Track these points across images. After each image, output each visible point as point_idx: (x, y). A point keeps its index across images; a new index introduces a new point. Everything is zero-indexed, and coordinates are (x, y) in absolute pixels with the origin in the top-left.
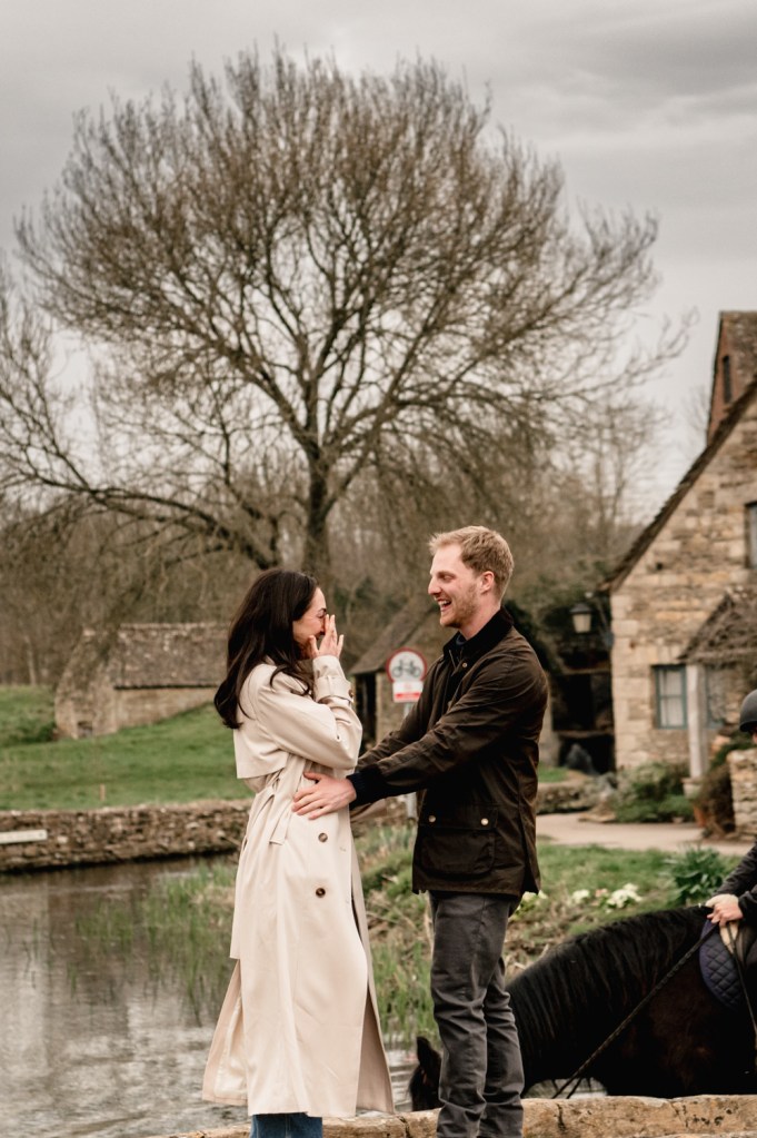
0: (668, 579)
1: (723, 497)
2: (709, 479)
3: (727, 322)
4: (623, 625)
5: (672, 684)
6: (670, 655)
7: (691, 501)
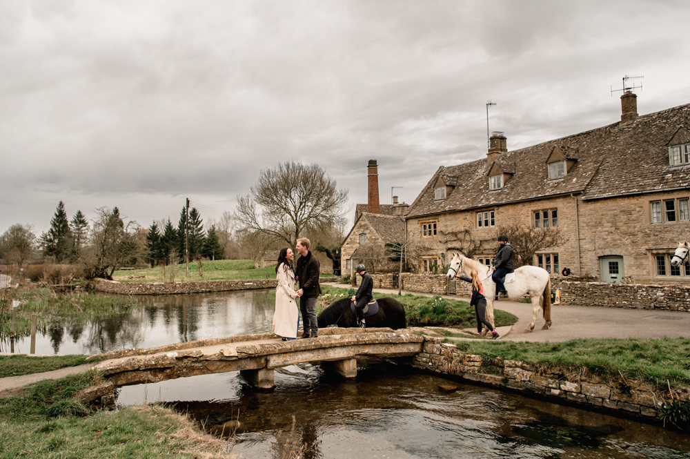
0: (349, 246)
1: (356, 233)
2: (355, 230)
3: (357, 205)
4: (343, 253)
5: (349, 262)
6: (349, 258)
7: (352, 233)
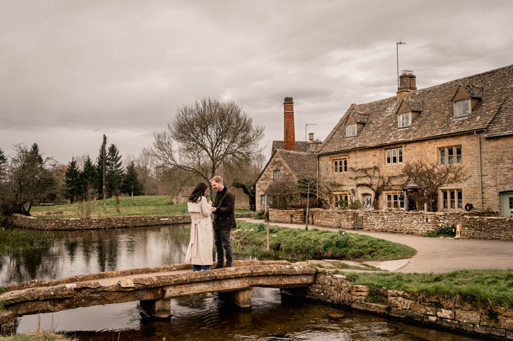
0: (263, 182)
1: (271, 169)
2: (269, 167)
3: (274, 142)
4: (257, 189)
5: (263, 198)
6: (263, 194)
7: (266, 170)
